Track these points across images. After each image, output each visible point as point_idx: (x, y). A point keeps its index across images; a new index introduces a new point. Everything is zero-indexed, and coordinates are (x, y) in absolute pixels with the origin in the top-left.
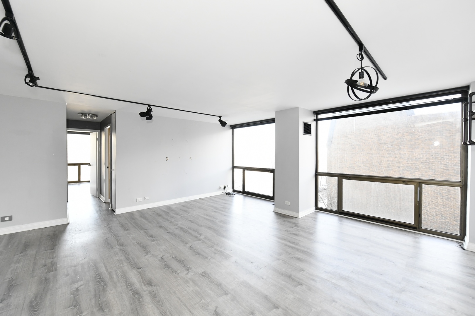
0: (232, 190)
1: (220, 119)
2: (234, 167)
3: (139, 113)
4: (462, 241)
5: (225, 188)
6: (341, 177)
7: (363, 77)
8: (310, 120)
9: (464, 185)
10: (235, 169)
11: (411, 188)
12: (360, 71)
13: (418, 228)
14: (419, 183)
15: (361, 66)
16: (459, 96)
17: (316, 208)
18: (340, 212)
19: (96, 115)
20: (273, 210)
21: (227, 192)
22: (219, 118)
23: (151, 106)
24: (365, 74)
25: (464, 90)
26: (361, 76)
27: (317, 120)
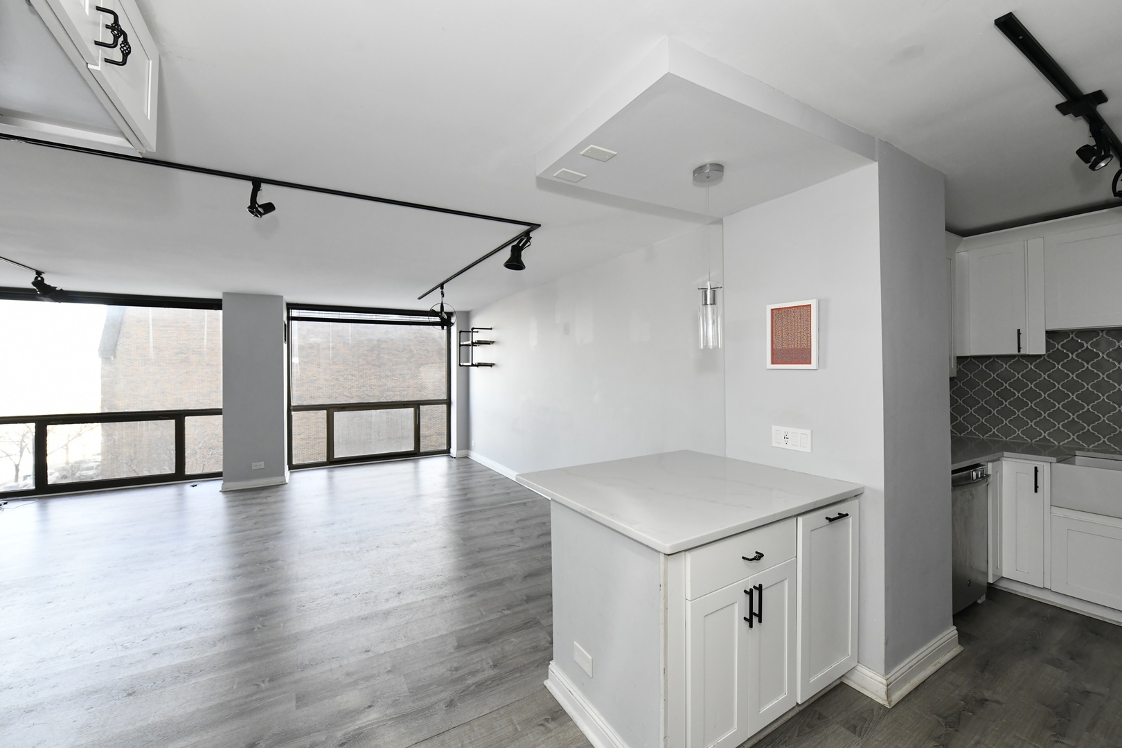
1: (38, 277)
4: (448, 454)
6: (330, 410)
11: (411, 410)
13: (417, 453)
14: (417, 404)
27: (290, 318)
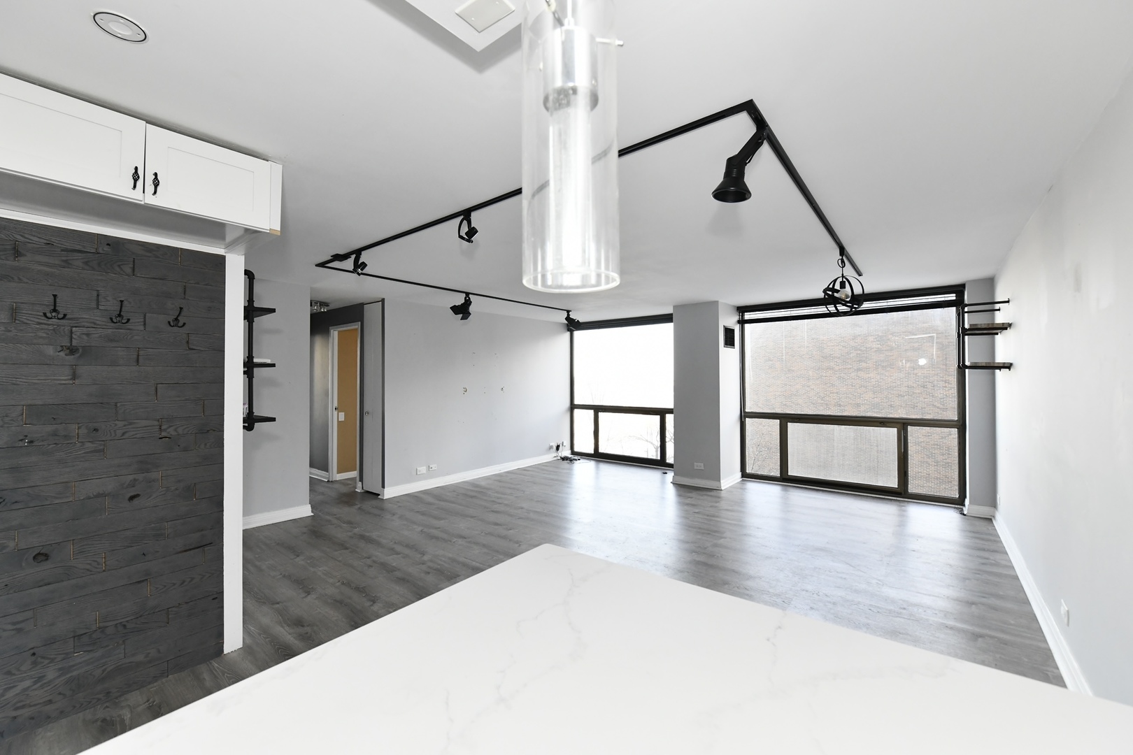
0: (570, 451)
1: (568, 315)
2: (573, 407)
3: (451, 308)
4: (961, 507)
5: (558, 447)
6: (785, 419)
7: (845, 288)
8: (731, 321)
9: (962, 425)
10: (576, 411)
11: (893, 432)
12: (840, 280)
13: (903, 493)
14: (904, 424)
15: (843, 274)
16: (952, 297)
17: (742, 474)
18: (785, 479)
19: (326, 304)
20: (671, 481)
21: (563, 456)
22: (565, 314)
23: (470, 296)
24: (847, 283)
25: (959, 289)
26: (843, 285)
27: (742, 322)
